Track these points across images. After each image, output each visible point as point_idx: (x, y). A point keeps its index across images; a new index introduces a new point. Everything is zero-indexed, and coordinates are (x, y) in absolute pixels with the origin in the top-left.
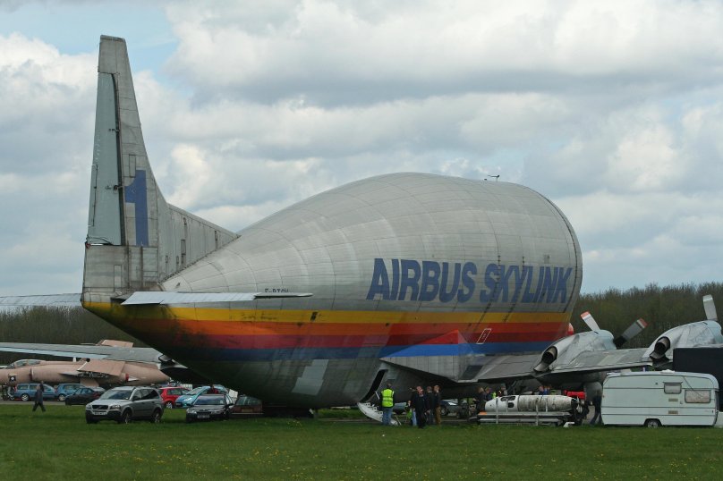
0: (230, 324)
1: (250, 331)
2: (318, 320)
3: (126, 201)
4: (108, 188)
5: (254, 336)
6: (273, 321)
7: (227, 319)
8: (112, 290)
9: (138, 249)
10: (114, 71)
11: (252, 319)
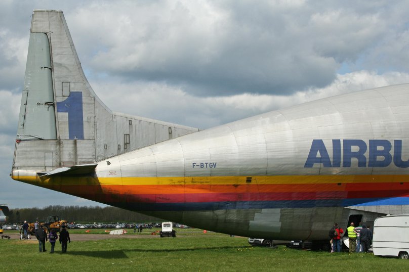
0: (158, 187)
1: (181, 191)
2: (253, 182)
3: (58, 111)
4: (39, 104)
5: (185, 194)
6: (205, 184)
7: (155, 183)
8: (43, 168)
9: (72, 141)
10: (47, 30)
11: (183, 183)
